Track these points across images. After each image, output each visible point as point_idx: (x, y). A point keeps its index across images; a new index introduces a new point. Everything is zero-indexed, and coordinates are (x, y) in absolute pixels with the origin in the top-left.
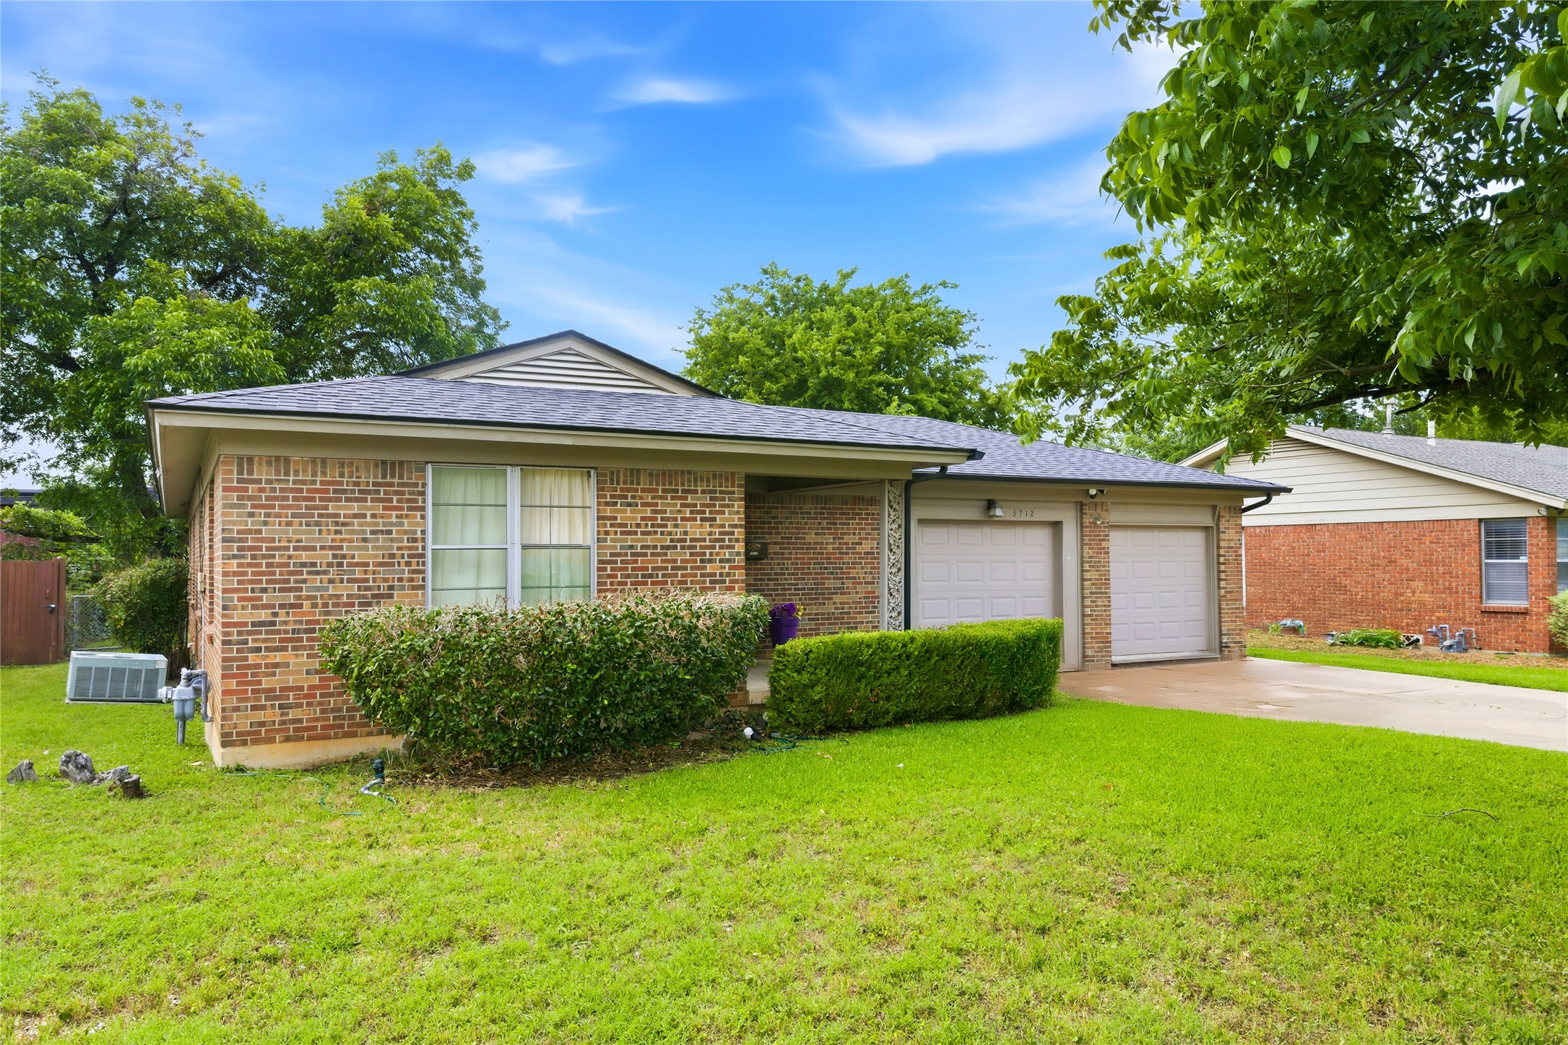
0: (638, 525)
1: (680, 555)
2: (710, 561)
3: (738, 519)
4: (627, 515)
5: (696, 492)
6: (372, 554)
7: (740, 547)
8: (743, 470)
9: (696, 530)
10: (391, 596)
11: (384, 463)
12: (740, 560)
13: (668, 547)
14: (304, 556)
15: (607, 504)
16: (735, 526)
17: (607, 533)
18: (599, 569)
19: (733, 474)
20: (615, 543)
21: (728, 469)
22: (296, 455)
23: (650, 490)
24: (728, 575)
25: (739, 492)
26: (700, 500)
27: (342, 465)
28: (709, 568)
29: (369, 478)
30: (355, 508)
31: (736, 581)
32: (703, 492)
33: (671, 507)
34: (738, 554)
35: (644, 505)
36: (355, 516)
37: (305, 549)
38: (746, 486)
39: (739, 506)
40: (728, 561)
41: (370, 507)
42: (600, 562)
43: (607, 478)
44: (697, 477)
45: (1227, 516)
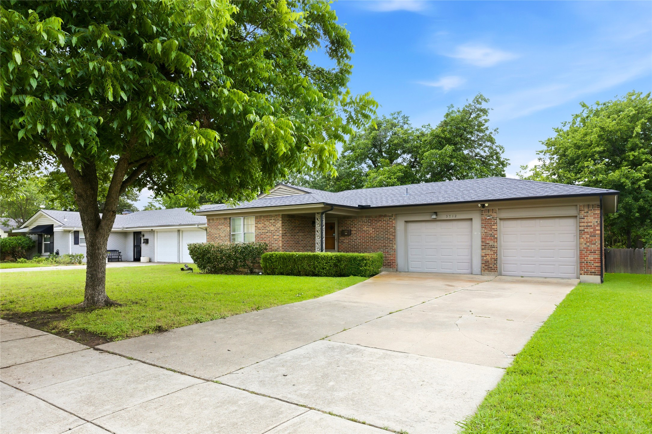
0: (261, 228)
1: (269, 234)
3: (280, 225)
4: (260, 226)
6: (223, 235)
7: (281, 232)
8: (281, 213)
9: (272, 228)
11: (225, 218)
12: (281, 235)
13: (267, 233)
14: (216, 235)
15: (256, 223)
16: (280, 227)
17: (256, 230)
18: (255, 237)
19: (279, 215)
20: (257, 232)
21: (277, 214)
22: (214, 218)
23: (263, 220)
25: (280, 219)
26: (272, 221)
27: (220, 219)
28: (275, 237)
29: (223, 221)
30: (221, 227)
31: (279, 240)
32: (273, 219)
33: (267, 223)
35: (262, 223)
38: (282, 217)
39: (280, 222)
40: (278, 235)
41: (223, 226)
43: (256, 218)
44: (272, 216)
45: (586, 210)
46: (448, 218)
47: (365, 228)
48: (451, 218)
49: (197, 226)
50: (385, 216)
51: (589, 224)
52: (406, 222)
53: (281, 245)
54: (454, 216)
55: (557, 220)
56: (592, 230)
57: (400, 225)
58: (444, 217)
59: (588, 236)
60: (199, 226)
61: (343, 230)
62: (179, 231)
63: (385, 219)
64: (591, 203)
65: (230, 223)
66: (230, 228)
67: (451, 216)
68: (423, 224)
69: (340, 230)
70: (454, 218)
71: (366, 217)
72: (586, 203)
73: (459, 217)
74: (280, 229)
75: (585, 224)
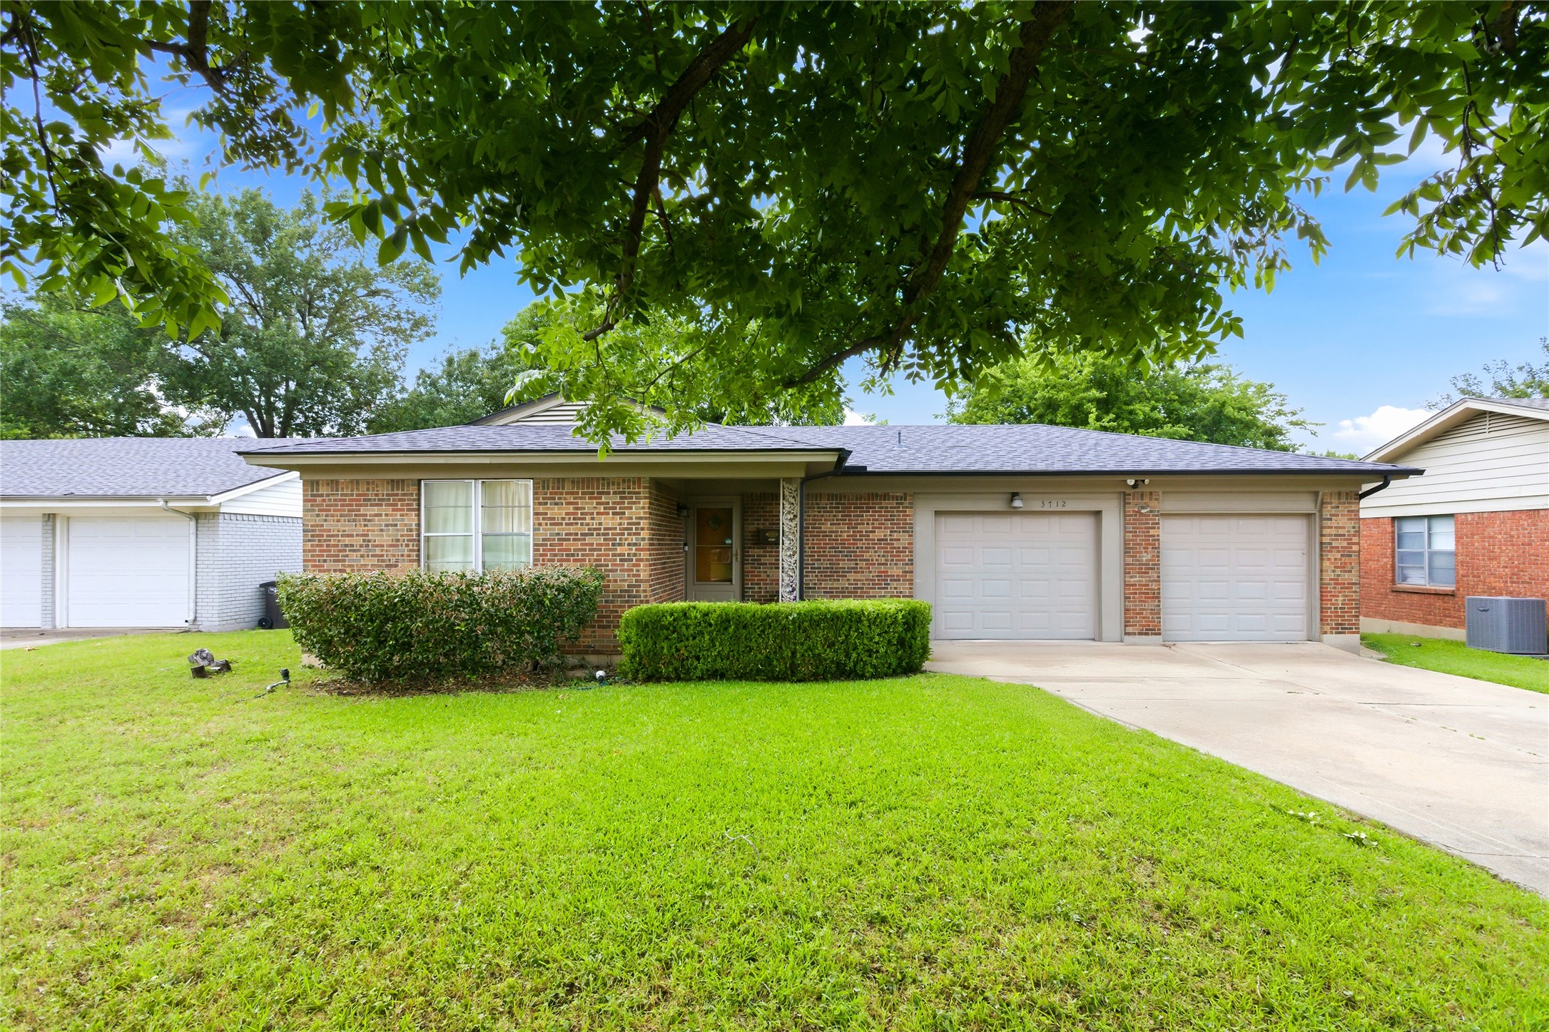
0: (563, 519)
1: (595, 540)
2: (620, 545)
3: (643, 513)
4: (556, 512)
5: (608, 493)
6: (386, 539)
7: (645, 534)
8: (647, 475)
9: (609, 521)
10: (396, 566)
11: (392, 481)
12: (645, 544)
13: (586, 534)
14: (347, 541)
15: (540, 504)
16: (641, 518)
17: (540, 524)
18: (535, 550)
19: (639, 479)
20: (547, 531)
21: (635, 475)
22: (342, 477)
23: (572, 493)
24: (635, 555)
25: (644, 492)
26: (612, 499)
27: (368, 483)
28: (620, 550)
29: (384, 491)
30: (376, 510)
31: (642, 560)
32: (615, 493)
33: (588, 505)
34: (643, 539)
35: (568, 504)
36: (376, 515)
37: (348, 536)
38: (650, 487)
39: (644, 503)
40: (635, 544)
41: (384, 509)
42: (535, 545)
43: (540, 486)
44: (610, 482)
45: (1335, 502)
46: (1047, 508)
47: (827, 527)
48: (1054, 508)
49: (161, 503)
50: (885, 497)
51: (1341, 532)
52: (937, 513)
53: (643, 576)
54: (1061, 503)
55: (1271, 522)
56: (1345, 544)
57: (923, 520)
58: (1037, 506)
59: (1338, 555)
60: (171, 504)
61: (758, 531)
62: (50, 518)
63: (884, 503)
64: (1343, 490)
65: (419, 500)
66: (419, 515)
67: (1054, 504)
68: (978, 521)
69: (751, 528)
70: (1060, 508)
71: (831, 497)
72: (1336, 490)
73: (1070, 506)
74: (644, 523)
75: (1333, 531)
